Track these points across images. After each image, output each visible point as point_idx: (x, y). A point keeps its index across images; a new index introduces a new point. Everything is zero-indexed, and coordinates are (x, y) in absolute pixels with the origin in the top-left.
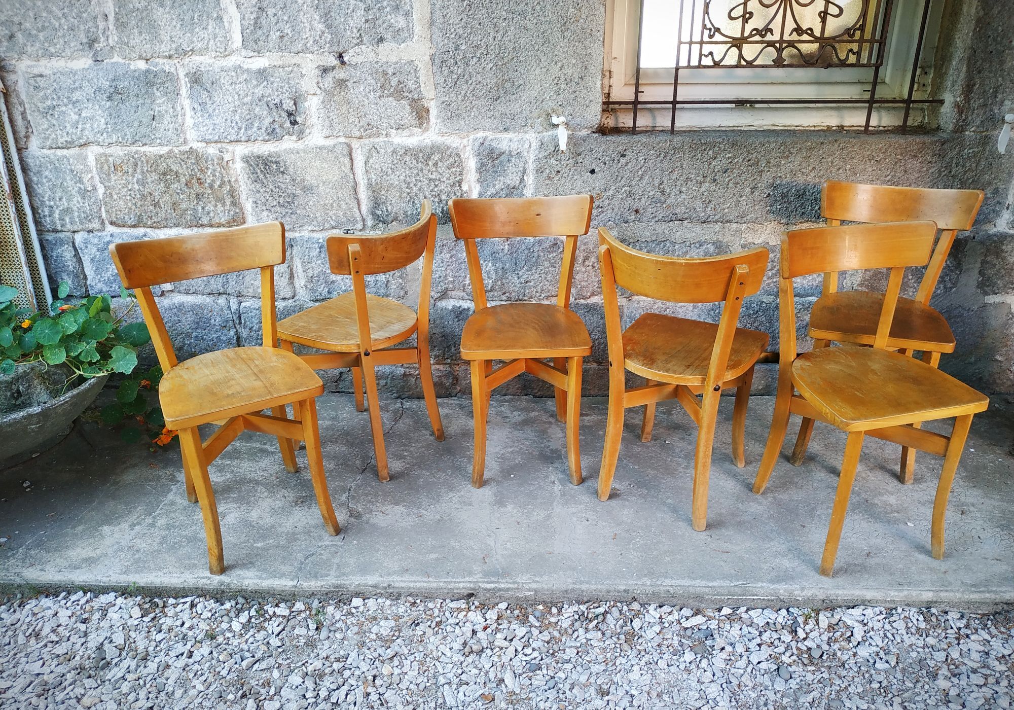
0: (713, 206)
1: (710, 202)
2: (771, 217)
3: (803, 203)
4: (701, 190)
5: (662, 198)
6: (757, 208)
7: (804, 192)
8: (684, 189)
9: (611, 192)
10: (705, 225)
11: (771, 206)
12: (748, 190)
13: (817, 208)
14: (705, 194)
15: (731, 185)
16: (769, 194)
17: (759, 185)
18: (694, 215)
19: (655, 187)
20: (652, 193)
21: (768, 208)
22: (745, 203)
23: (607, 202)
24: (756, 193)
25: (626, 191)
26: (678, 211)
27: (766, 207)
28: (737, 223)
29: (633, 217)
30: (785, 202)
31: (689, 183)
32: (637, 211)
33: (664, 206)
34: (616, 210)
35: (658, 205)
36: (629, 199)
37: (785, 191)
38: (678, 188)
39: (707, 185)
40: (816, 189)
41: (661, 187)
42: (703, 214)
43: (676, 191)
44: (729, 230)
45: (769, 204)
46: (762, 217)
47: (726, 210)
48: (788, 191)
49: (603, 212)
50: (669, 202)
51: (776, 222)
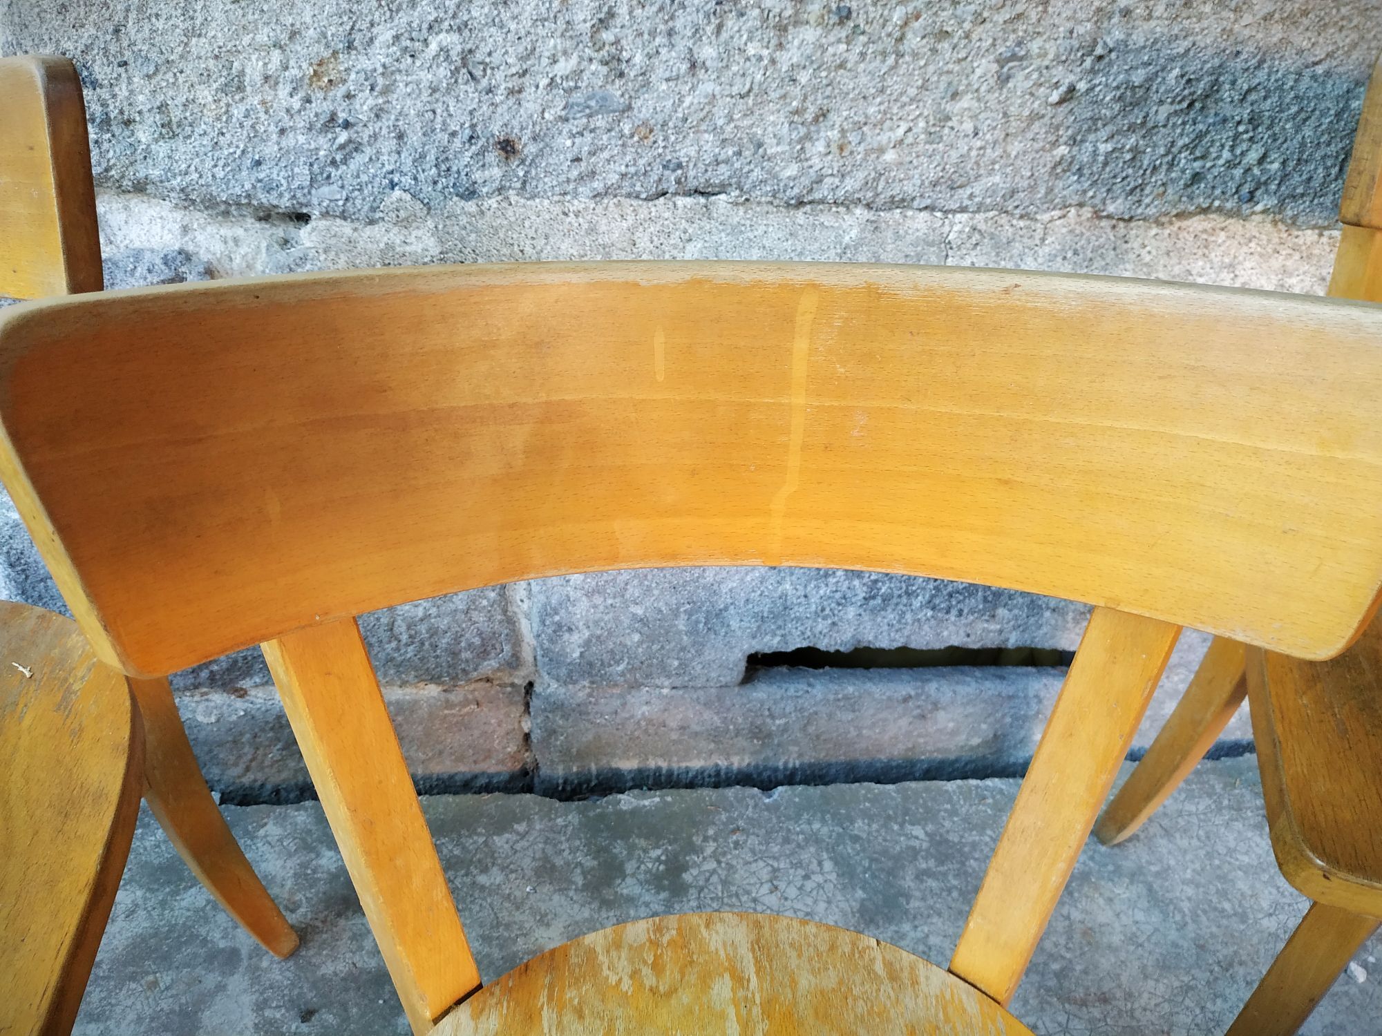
0: (834, 134)
1: (823, 114)
2: (1068, 187)
3: (1200, 136)
4: (787, 59)
5: (615, 90)
6: (1015, 147)
7: (1214, 88)
8: (707, 52)
9: (379, 56)
10: (800, 216)
11: (1074, 142)
12: (985, 66)
13: (1253, 156)
14: (803, 77)
15: (913, 41)
16: (1072, 89)
17: (1035, 46)
18: (757, 174)
19: (577, 40)
20: (564, 67)
21: (1063, 150)
22: (968, 126)
23: (365, 103)
24: (1020, 82)
25: (444, 51)
26: (686, 151)
27: (1055, 144)
28: (930, 208)
29: (496, 172)
30: (1132, 128)
31: (731, 23)
32: (507, 147)
33: (627, 128)
34: (414, 139)
35: (600, 121)
36: (466, 89)
37: (1138, 77)
38: (682, 44)
39: (810, 34)
40: (1262, 75)
41: (607, 36)
42: (792, 170)
43: (672, 59)
44: (898, 237)
45: (1065, 134)
46: (1033, 188)
47: (890, 156)
48: (1150, 79)
49: (352, 147)
50: (645, 107)
51: (1087, 212)
